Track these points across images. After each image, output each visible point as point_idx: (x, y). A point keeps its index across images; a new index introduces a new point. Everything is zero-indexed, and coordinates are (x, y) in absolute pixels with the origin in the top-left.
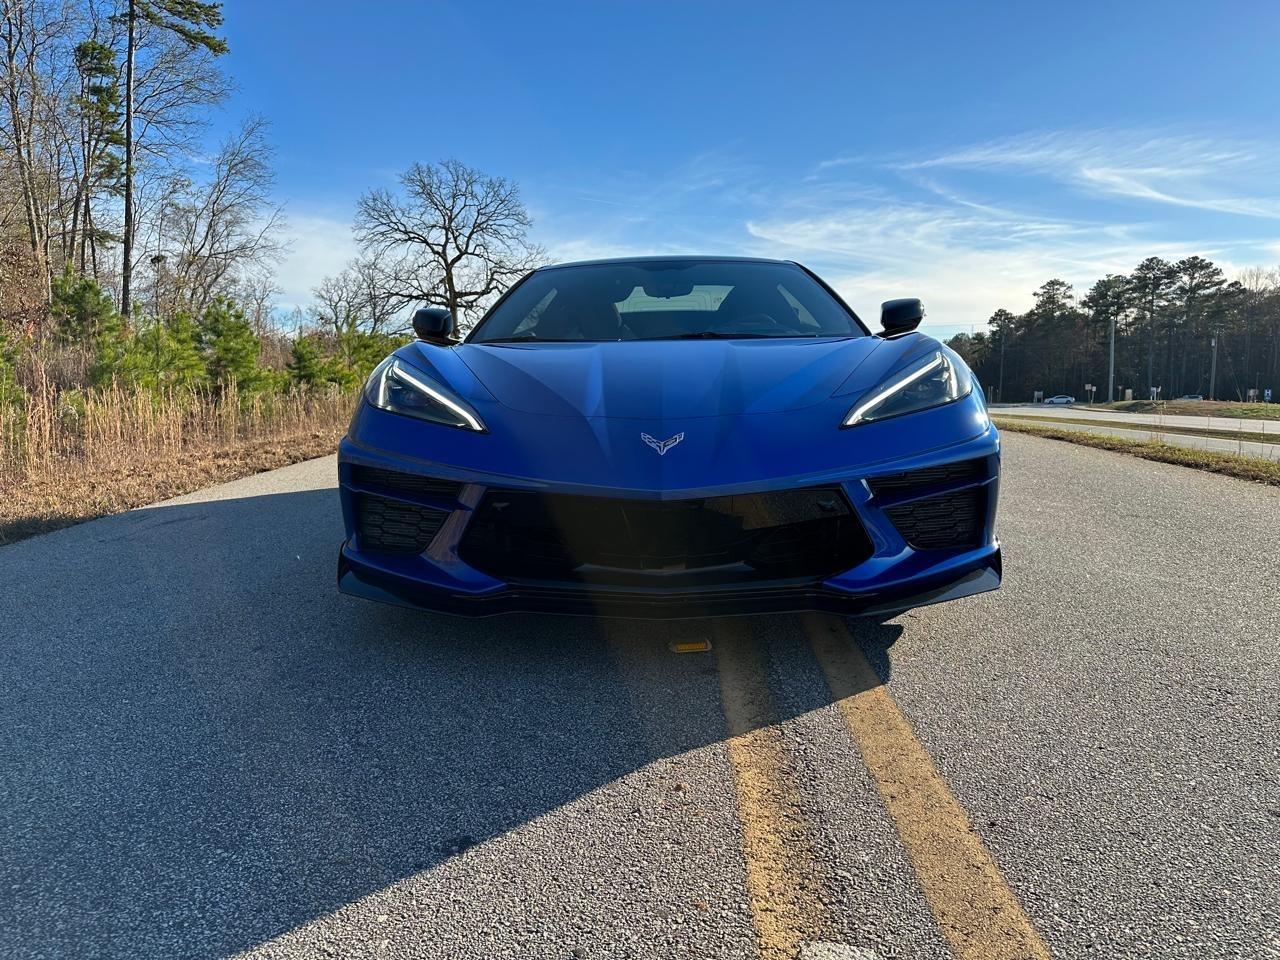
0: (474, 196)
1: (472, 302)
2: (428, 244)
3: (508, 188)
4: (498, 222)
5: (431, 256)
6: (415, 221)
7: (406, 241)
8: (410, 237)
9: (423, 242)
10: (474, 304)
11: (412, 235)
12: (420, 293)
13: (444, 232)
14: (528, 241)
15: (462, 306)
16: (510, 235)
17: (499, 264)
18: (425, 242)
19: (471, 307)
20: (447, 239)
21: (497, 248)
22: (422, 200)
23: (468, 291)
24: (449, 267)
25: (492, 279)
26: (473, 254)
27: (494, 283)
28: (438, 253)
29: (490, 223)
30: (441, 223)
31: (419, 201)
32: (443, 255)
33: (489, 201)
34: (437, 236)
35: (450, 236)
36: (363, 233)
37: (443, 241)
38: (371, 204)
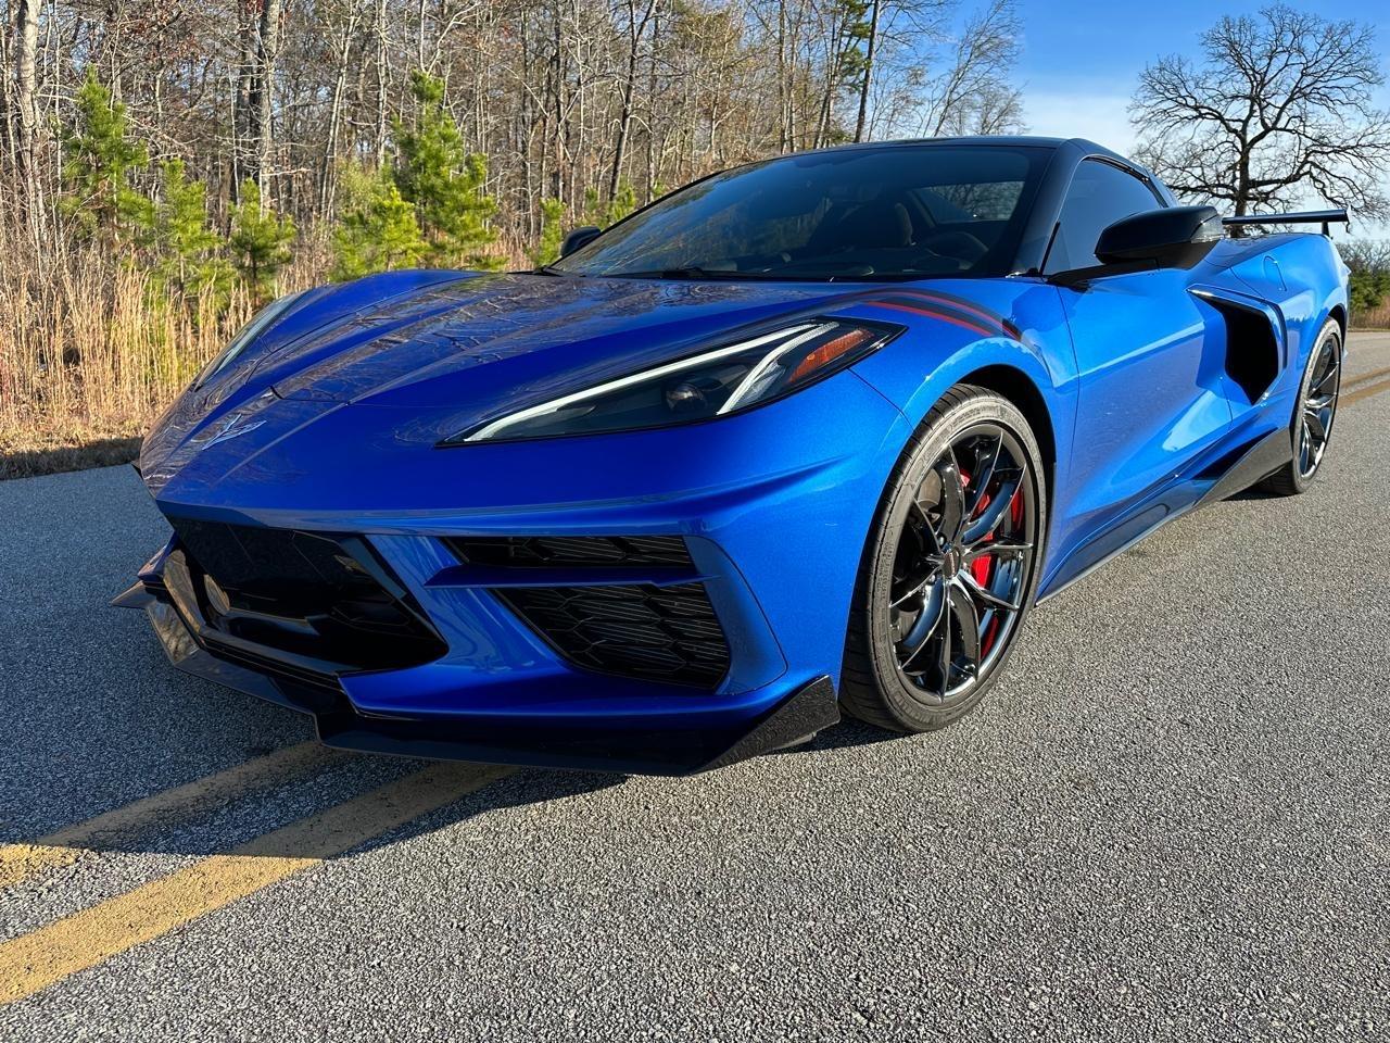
0: (1301, 51)
1: (1268, 194)
2: (1223, 121)
3: (1356, 34)
4: (1330, 84)
5: (1222, 136)
6: (1211, 93)
7: (1196, 118)
8: (1200, 112)
9: (1217, 118)
10: (1271, 196)
11: (1204, 111)
12: (1200, 183)
13: (1248, 102)
14: (1371, 106)
15: (1255, 199)
16: (1345, 101)
17: (1319, 141)
18: (1220, 117)
19: (1265, 201)
20: (1252, 111)
21: (1321, 119)
22: (1226, 64)
23: (1267, 177)
24: (1247, 147)
25: (1306, 162)
26: (1284, 130)
27: (1306, 168)
28: (1235, 131)
29: (1319, 85)
30: (1248, 92)
31: (1221, 65)
32: (1241, 135)
33: (1322, 54)
34: (1239, 109)
35: (1256, 107)
36: (1141, 112)
37: (1246, 112)
38: (1157, 74)
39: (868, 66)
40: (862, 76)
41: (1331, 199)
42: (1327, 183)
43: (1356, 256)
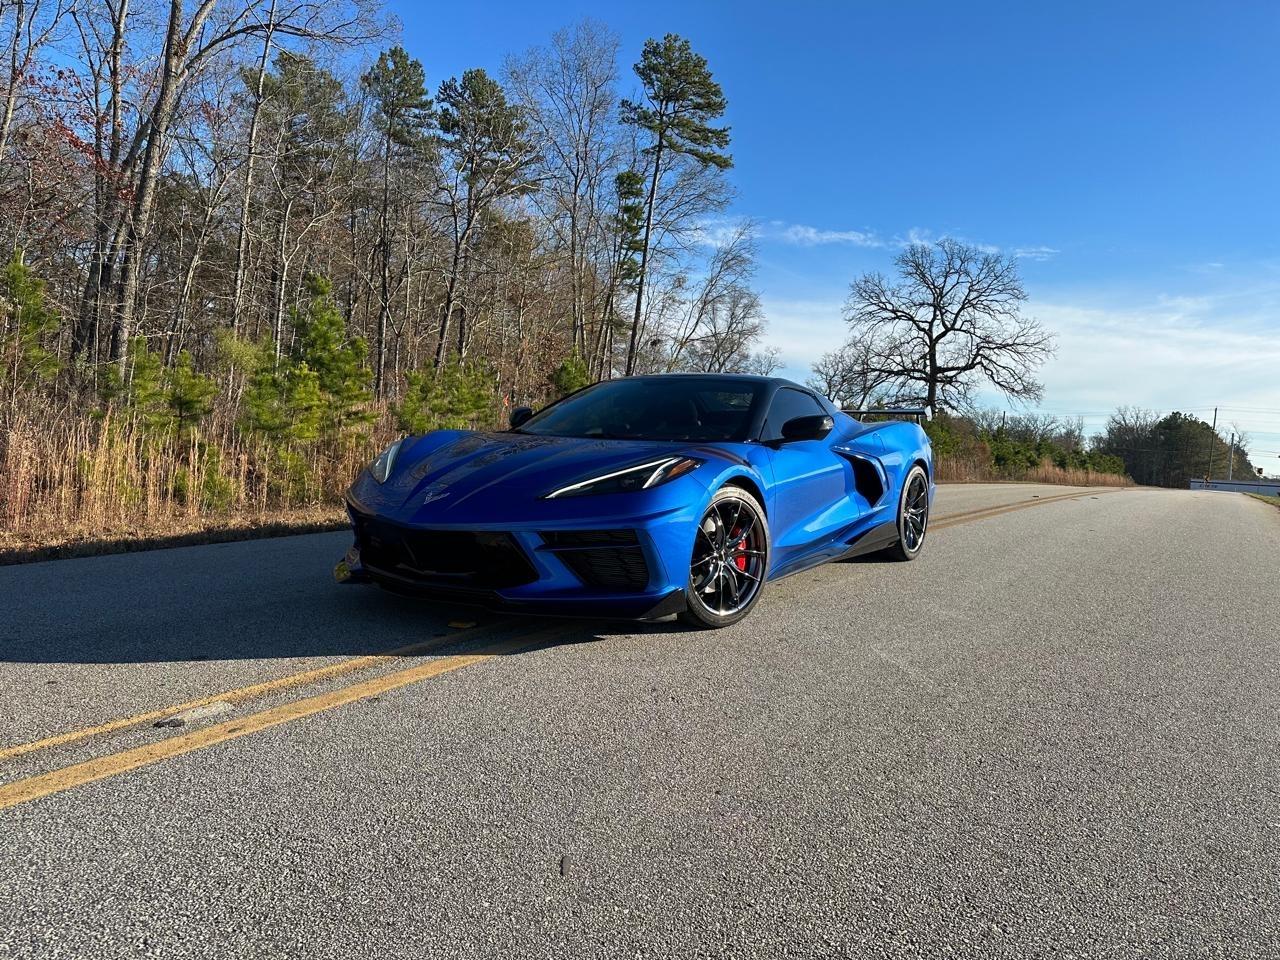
0: (967, 274)
1: (951, 378)
2: (914, 322)
3: (1005, 263)
4: (990, 298)
5: (914, 333)
6: (903, 300)
7: (894, 319)
8: (897, 315)
9: (909, 319)
10: (954, 380)
11: (899, 314)
12: (901, 368)
13: (932, 309)
14: (1020, 315)
15: (942, 381)
16: (1002, 311)
17: (986, 340)
18: (911, 319)
19: (950, 383)
20: (935, 316)
21: (985, 322)
22: (914, 280)
23: (950, 365)
24: (933, 343)
25: (977, 355)
26: (960, 330)
27: (979, 359)
28: (923, 330)
29: (982, 298)
30: (931, 301)
31: (910, 281)
32: (929, 333)
33: (982, 276)
34: (925, 314)
35: (938, 313)
36: (853, 313)
37: (930, 317)
38: (862, 285)
39: (642, 273)
40: (638, 279)
41: (998, 383)
42: (994, 371)
43: (1027, 426)
